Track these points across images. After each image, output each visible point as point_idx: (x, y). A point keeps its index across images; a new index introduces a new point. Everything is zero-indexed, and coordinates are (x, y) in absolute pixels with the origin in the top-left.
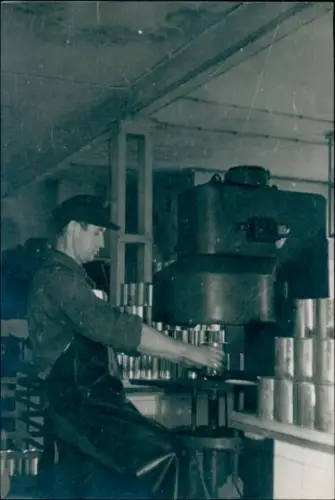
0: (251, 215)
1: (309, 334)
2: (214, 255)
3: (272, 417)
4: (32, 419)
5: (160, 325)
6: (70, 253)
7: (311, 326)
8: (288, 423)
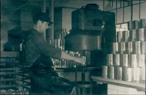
0: (94, 18)
1: (117, 53)
2: (84, 30)
3: (107, 77)
4: (25, 80)
5: (67, 51)
6: (38, 30)
7: (117, 50)
8: (113, 79)
